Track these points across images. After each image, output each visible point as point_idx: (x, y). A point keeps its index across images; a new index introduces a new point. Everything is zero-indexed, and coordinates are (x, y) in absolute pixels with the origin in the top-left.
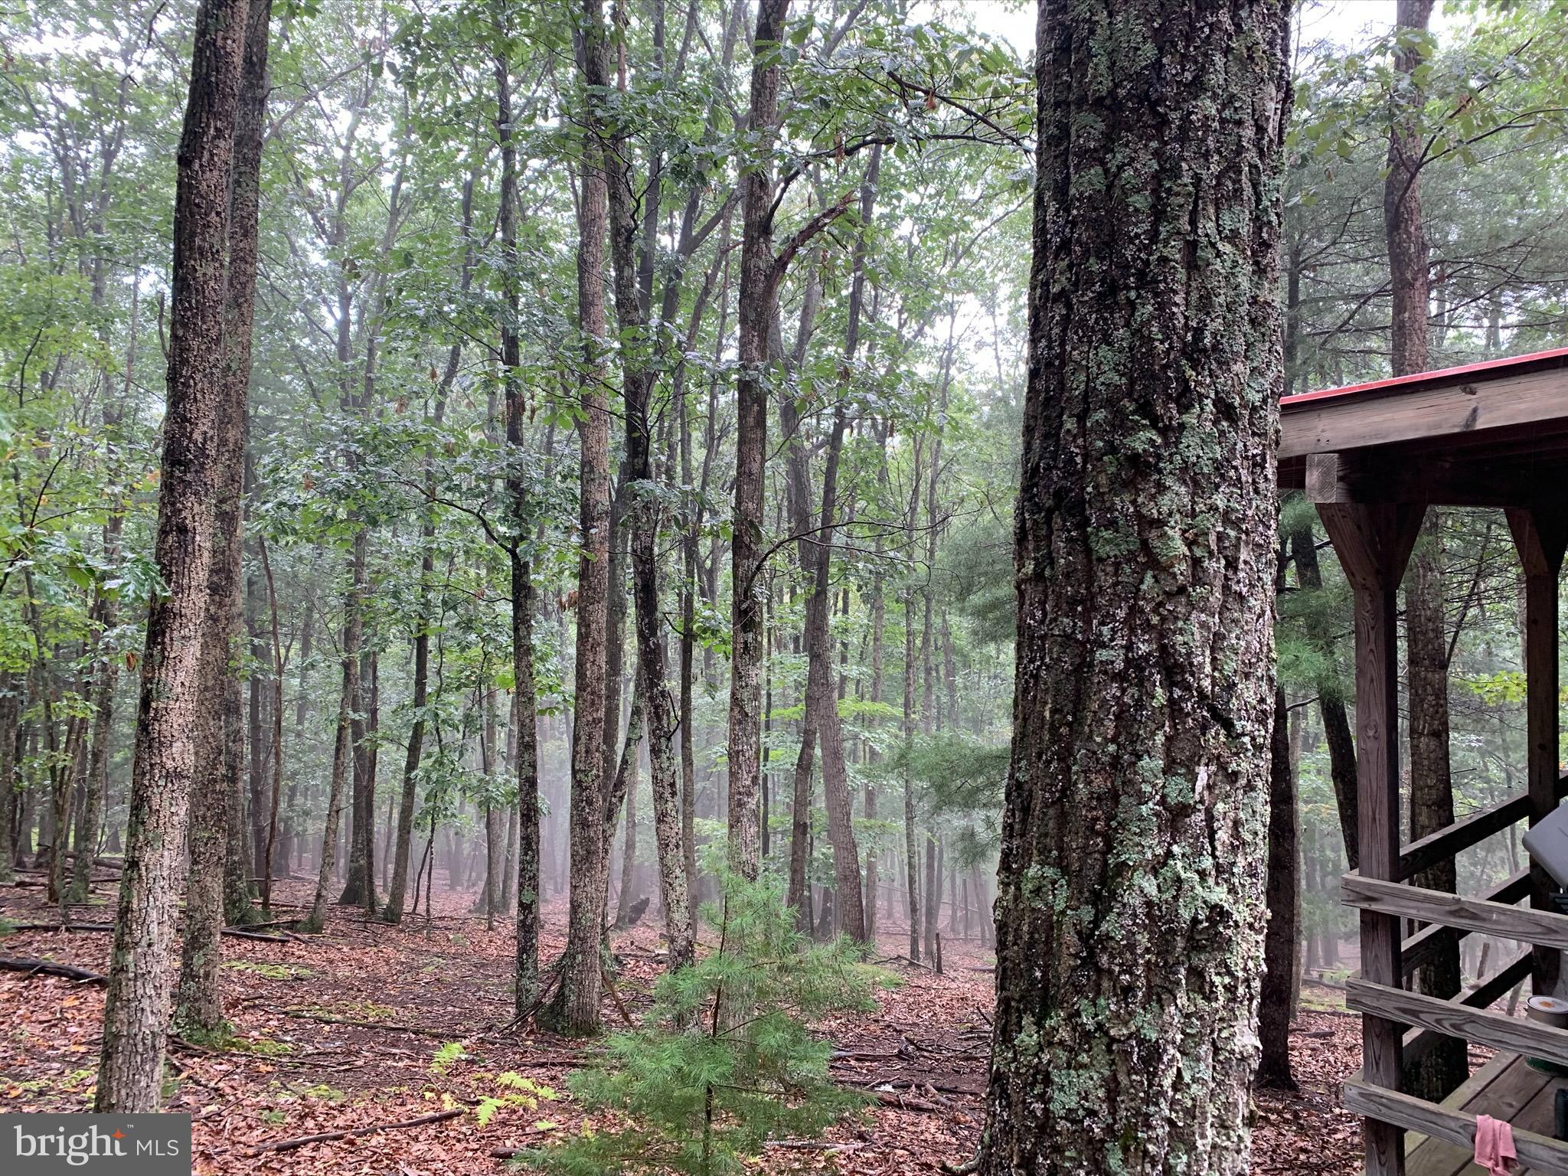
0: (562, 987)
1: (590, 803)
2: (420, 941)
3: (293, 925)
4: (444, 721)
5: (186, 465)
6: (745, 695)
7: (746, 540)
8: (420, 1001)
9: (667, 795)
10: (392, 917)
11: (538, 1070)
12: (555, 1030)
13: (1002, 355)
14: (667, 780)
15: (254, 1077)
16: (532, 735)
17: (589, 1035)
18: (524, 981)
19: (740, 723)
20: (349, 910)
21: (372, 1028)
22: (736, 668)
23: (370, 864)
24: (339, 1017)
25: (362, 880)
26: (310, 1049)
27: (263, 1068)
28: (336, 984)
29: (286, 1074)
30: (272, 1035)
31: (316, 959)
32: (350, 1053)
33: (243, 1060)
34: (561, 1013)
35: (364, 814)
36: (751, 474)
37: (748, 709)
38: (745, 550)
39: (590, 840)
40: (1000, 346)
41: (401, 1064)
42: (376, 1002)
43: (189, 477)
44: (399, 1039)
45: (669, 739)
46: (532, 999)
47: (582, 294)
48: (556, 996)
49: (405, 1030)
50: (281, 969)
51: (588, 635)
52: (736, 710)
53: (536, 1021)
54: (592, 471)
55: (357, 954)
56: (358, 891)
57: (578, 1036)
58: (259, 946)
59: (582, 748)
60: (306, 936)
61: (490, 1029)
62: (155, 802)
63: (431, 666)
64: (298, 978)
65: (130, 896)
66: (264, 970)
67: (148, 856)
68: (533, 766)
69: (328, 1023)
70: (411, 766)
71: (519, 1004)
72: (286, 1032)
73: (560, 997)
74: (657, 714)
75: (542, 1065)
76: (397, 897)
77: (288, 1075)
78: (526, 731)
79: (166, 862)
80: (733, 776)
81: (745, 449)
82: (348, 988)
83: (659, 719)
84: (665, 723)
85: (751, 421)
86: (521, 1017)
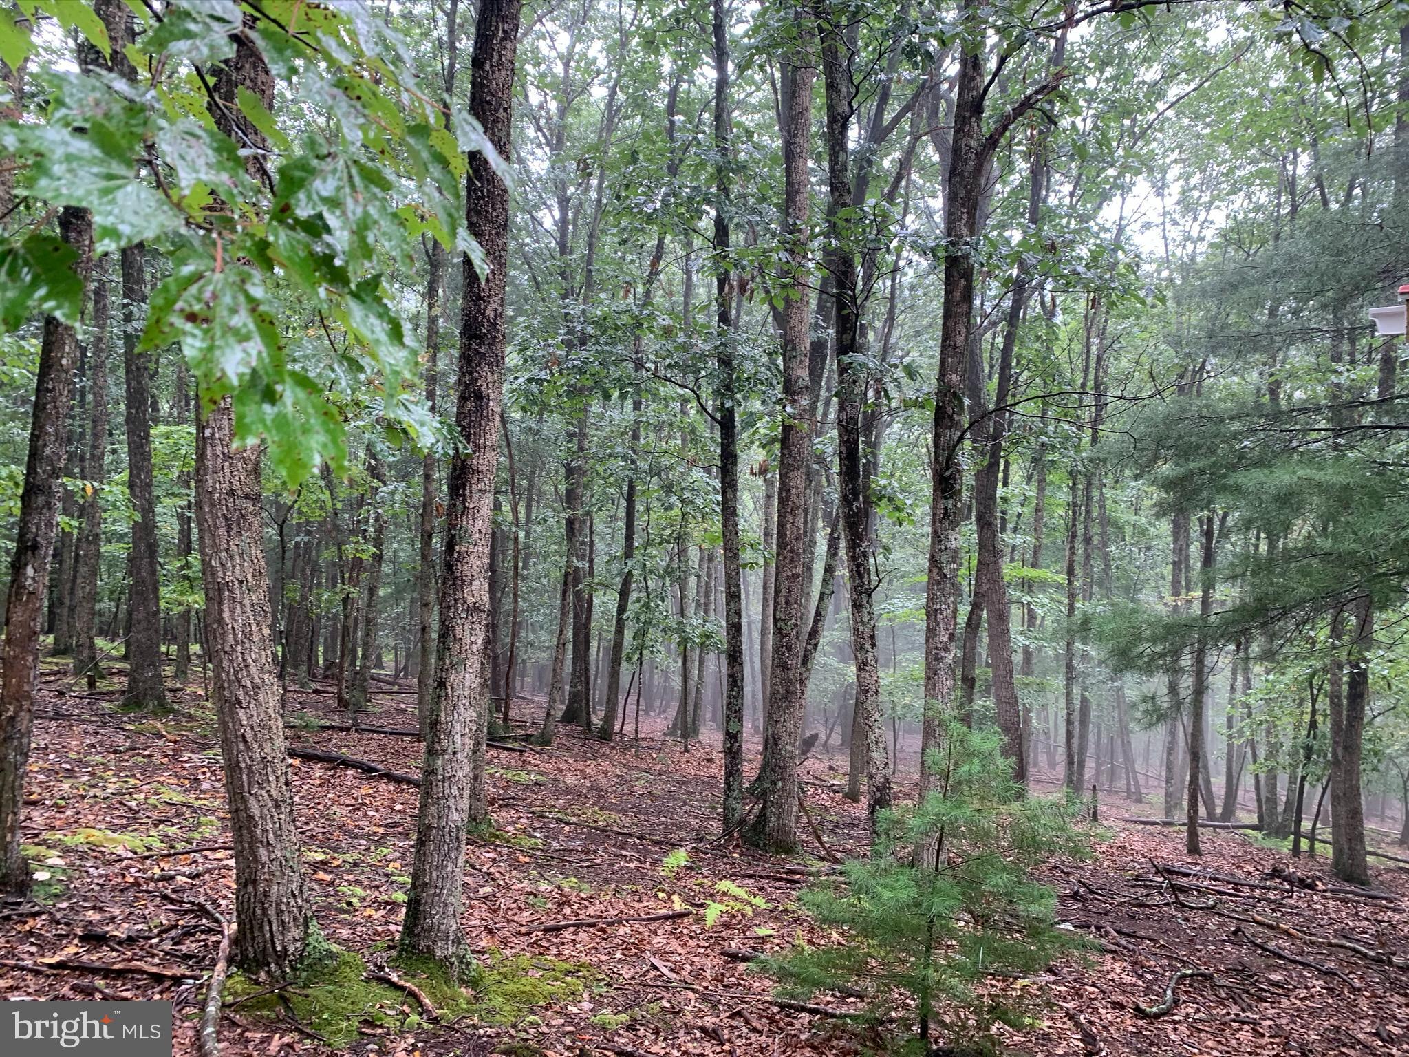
0: (764, 808)
1: (789, 648)
2: (630, 757)
3: (527, 738)
4: (651, 572)
5: (481, 338)
6: (945, 557)
7: (950, 410)
8: (639, 810)
9: (867, 646)
10: (605, 735)
11: (747, 881)
12: (758, 846)
13: (1170, 236)
14: (868, 632)
15: (516, 865)
16: (738, 586)
17: (787, 853)
18: (731, 801)
19: (938, 583)
20: (569, 727)
21: (603, 831)
22: (935, 532)
23: (588, 690)
24: (574, 819)
25: (579, 702)
26: (555, 845)
27: (522, 859)
28: (567, 791)
29: (541, 866)
30: (525, 831)
31: (548, 768)
32: (588, 852)
33: (506, 851)
34: (763, 832)
35: (582, 647)
36: (956, 347)
37: (947, 571)
38: (947, 422)
39: (790, 681)
40: (1168, 226)
41: (632, 865)
42: (601, 808)
43: (483, 349)
44: (626, 843)
45: (869, 596)
46: (737, 817)
47: (789, 183)
48: (759, 817)
49: (631, 836)
50: (523, 774)
51: (788, 499)
52: (935, 572)
53: (741, 836)
54: (794, 349)
55: (580, 766)
56: (576, 713)
57: (778, 853)
58: (504, 754)
59: (782, 600)
60: (539, 748)
61: (701, 840)
62: (459, 631)
63: (639, 524)
64: (537, 784)
65: (439, 711)
66: (510, 775)
67: (453, 677)
68: (739, 613)
69: (567, 824)
70: (622, 608)
71: (726, 821)
72: (535, 829)
73: (762, 817)
74: (858, 572)
75: (751, 877)
76: (609, 718)
77: (543, 867)
78: (733, 582)
79: (467, 684)
80: (931, 633)
81: (950, 323)
82: (577, 795)
83: (861, 577)
84: (866, 580)
85: (957, 295)
86: (728, 832)
